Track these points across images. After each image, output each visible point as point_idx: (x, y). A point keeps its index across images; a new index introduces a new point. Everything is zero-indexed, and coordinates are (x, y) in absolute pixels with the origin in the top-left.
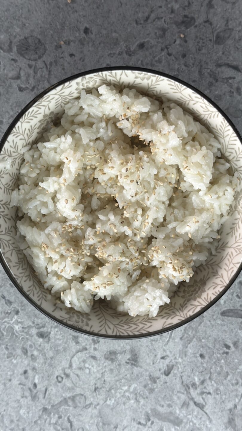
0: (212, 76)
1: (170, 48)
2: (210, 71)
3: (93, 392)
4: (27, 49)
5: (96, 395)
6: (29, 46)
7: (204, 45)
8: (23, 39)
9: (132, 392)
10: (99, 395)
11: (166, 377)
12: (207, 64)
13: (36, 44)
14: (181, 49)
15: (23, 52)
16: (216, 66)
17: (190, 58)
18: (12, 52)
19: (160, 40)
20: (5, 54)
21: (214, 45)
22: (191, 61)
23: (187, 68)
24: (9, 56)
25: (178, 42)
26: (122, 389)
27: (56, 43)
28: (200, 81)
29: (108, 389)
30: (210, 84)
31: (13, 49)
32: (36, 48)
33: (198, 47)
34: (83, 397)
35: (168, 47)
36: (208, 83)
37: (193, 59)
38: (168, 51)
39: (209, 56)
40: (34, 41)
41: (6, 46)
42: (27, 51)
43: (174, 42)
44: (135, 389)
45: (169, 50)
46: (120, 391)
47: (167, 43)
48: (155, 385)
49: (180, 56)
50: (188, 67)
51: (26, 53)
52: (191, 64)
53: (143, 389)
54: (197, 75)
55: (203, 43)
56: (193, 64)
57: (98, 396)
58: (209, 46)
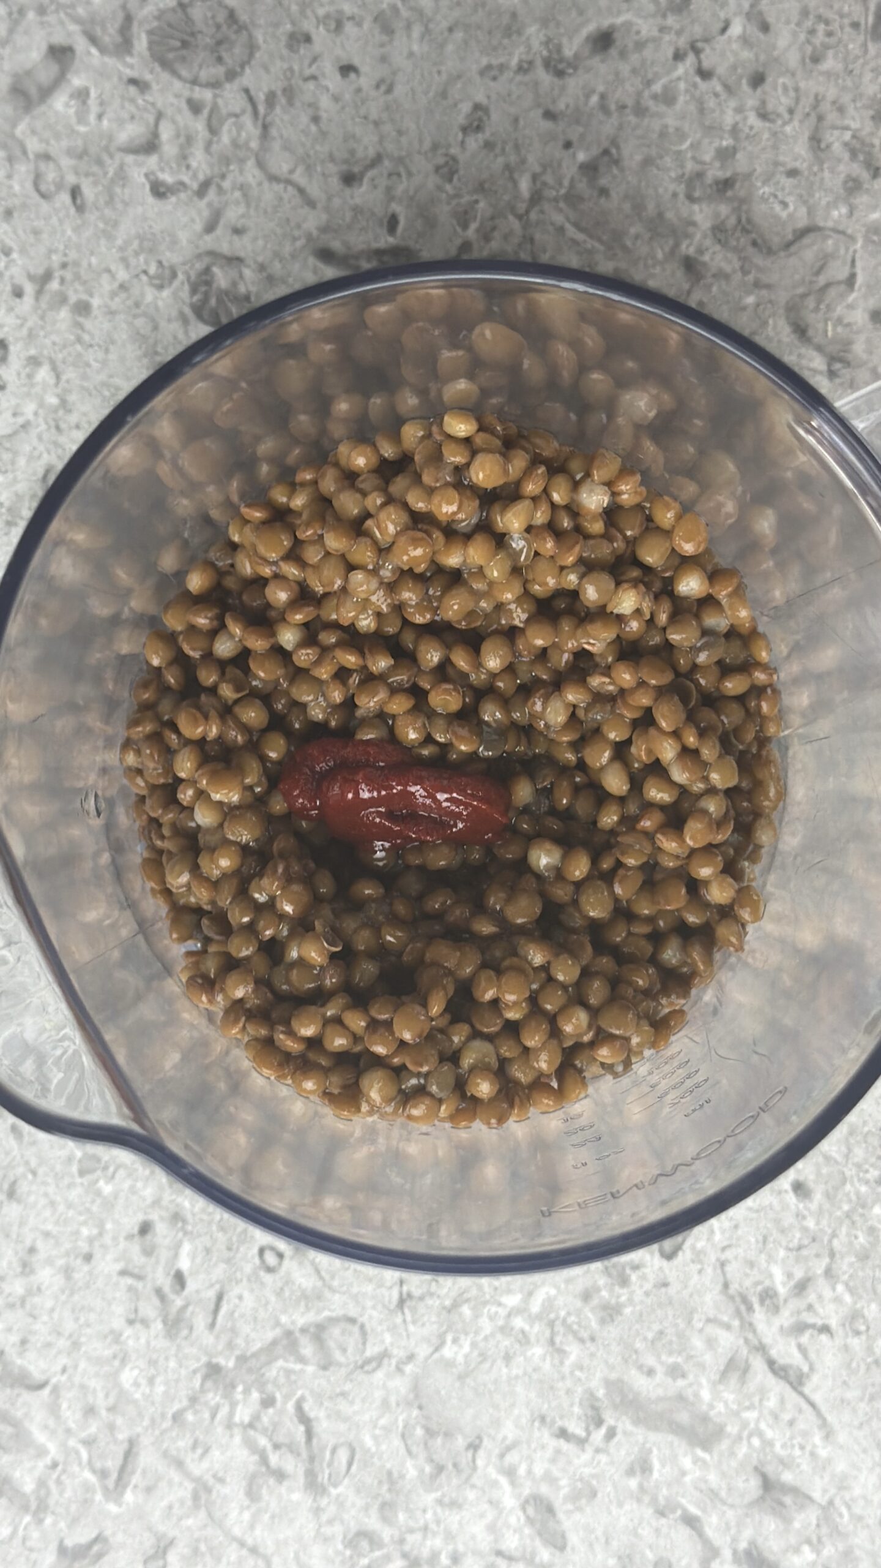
0: (861, 157)
1: (708, 50)
2: (854, 137)
3: (391, 1312)
4: (185, 44)
5: (405, 1321)
6: (193, 34)
7: (832, 41)
8: (173, 10)
9: (539, 1317)
10: (414, 1322)
11: (665, 1263)
12: (841, 110)
13: (218, 27)
14: (746, 54)
15: (171, 56)
16: (873, 118)
17: (780, 90)
18: (130, 53)
19: (671, 20)
20: (107, 59)
21: (870, 45)
22: (783, 100)
23: (767, 125)
24: (121, 68)
25: (736, 29)
26: (500, 1304)
27: (293, 23)
28: (815, 174)
29: (448, 1303)
30: (850, 184)
31: (136, 43)
32: (219, 43)
33: (809, 49)
34: (356, 1329)
35: (700, 45)
36: (845, 182)
37: (792, 94)
38: (700, 62)
39: (849, 83)
40: (213, 17)
41: (111, 31)
42: (184, 52)
43: (724, 30)
44: (549, 1304)
45: (702, 56)
46: (494, 1309)
47: (698, 30)
48: (624, 1295)
49: (744, 81)
50: (772, 121)
51: (183, 59)
52: (782, 110)
53: (579, 1304)
54: (803, 153)
55: (830, 34)
56: (791, 112)
57: (411, 1328)
58: (851, 46)
